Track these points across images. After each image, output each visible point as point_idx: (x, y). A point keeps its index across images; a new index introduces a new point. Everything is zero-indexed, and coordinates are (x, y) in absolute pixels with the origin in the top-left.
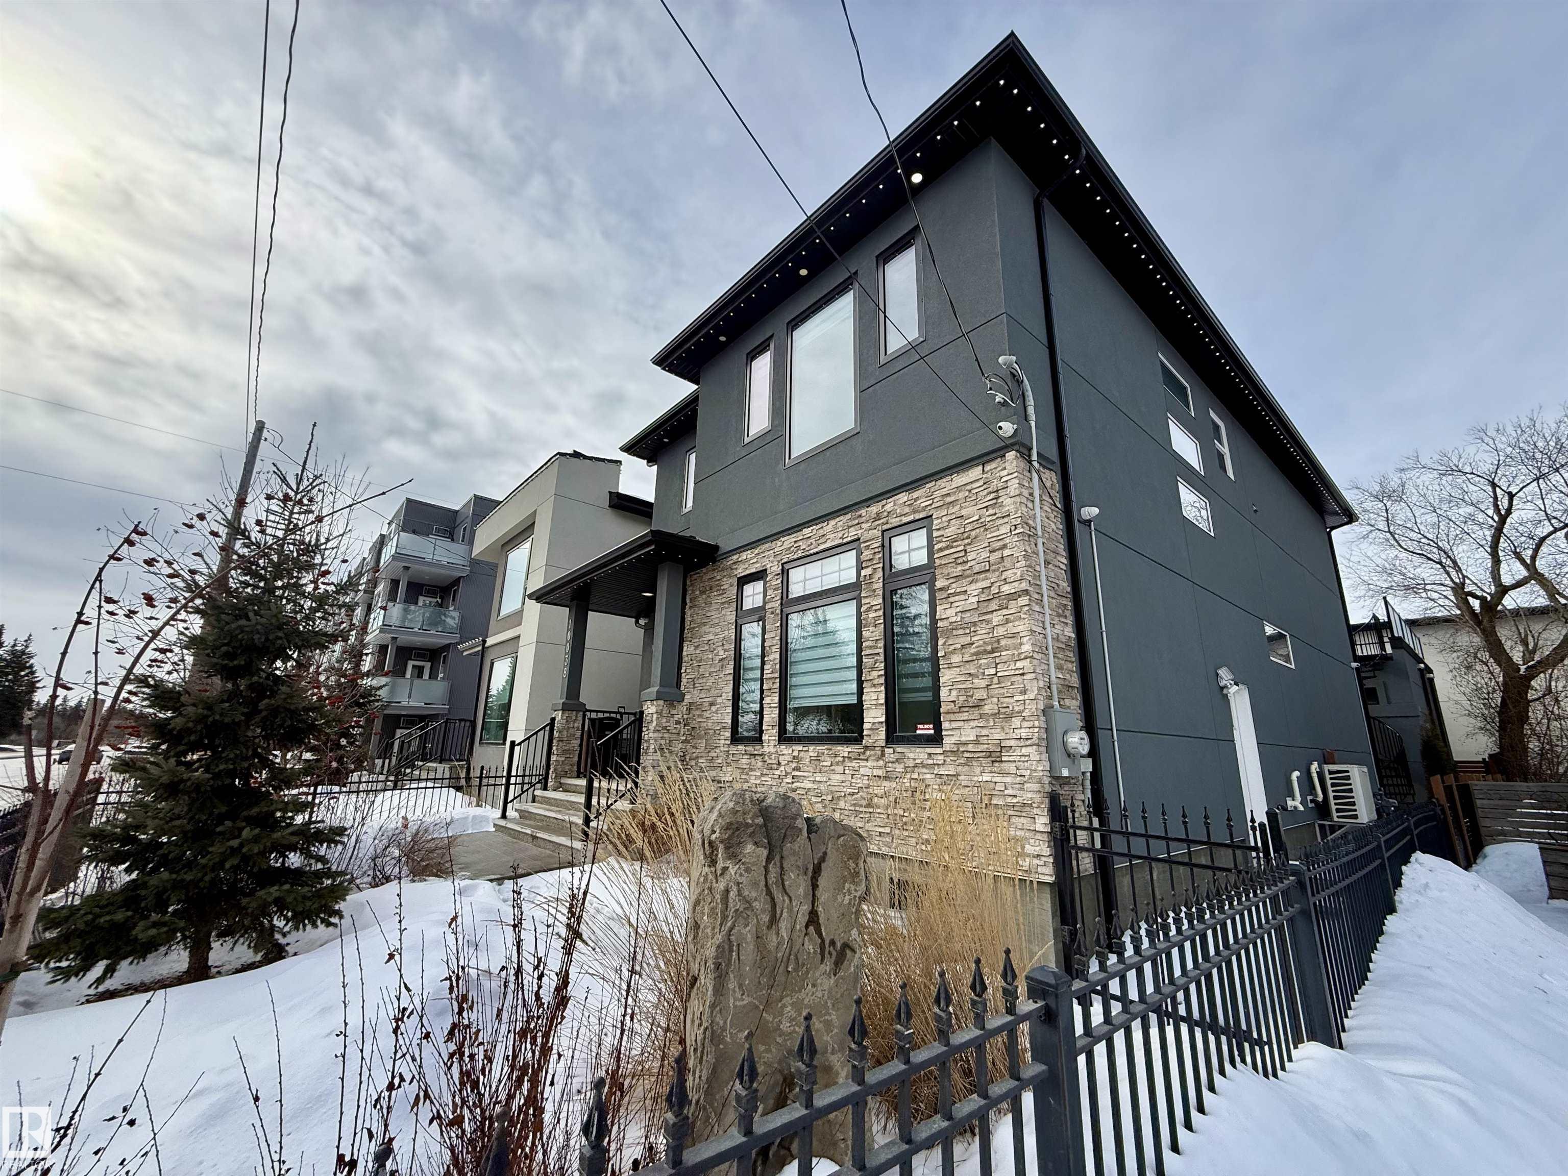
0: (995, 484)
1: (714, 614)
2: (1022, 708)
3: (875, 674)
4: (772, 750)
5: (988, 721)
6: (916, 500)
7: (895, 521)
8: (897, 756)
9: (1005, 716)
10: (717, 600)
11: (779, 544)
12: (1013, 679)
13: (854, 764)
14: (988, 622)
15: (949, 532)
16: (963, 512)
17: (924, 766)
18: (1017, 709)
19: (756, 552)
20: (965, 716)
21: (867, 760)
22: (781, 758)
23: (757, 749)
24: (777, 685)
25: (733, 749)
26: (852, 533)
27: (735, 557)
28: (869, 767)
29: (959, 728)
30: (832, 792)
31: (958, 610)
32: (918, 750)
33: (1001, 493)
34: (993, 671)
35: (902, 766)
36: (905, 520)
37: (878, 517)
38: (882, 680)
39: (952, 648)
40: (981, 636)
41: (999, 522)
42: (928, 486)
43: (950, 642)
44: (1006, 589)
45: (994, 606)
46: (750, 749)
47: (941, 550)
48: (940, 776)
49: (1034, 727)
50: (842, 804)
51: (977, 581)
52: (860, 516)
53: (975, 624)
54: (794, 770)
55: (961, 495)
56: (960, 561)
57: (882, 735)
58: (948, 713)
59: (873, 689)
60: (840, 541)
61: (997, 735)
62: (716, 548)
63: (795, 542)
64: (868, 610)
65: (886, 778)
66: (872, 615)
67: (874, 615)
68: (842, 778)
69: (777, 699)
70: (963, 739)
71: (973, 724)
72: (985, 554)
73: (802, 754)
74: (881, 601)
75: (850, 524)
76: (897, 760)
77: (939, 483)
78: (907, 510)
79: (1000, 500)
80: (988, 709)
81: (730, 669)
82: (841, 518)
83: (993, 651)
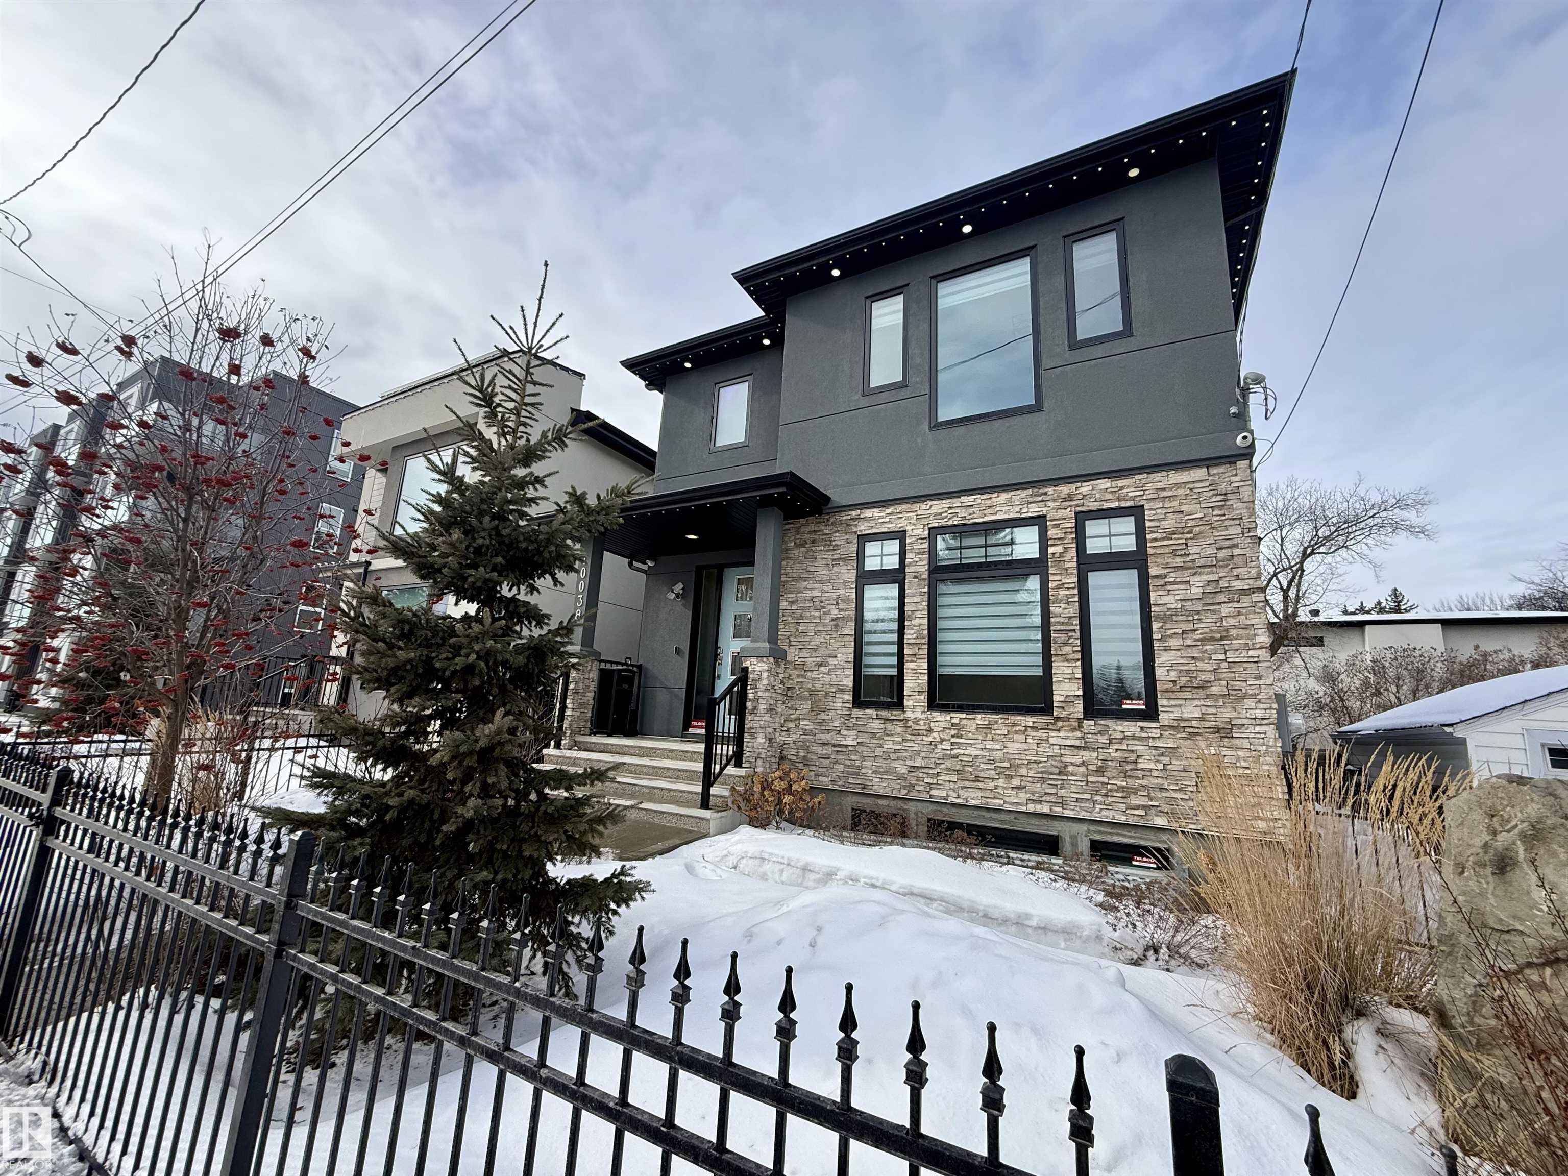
0: (1223, 487)
1: (821, 571)
2: (1257, 691)
3: (1067, 649)
4: (919, 715)
5: (1217, 701)
6: (1122, 488)
7: (1093, 505)
8: (1100, 728)
9: (1235, 697)
10: (823, 556)
11: (923, 506)
12: (1246, 665)
13: (1042, 734)
14: (1215, 612)
15: (1165, 524)
16: (1183, 508)
17: (1134, 737)
18: (1250, 692)
19: (889, 511)
20: (1188, 695)
21: (1059, 730)
22: (932, 725)
23: (895, 714)
24: (926, 651)
25: (857, 713)
26: (1033, 510)
27: (854, 513)
28: (1064, 737)
29: (1180, 706)
30: (1009, 760)
31: (1178, 597)
32: (1127, 723)
33: (1230, 496)
34: (1222, 657)
35: (1106, 737)
36: (1107, 505)
37: (1070, 498)
38: (1079, 656)
39: (1172, 631)
40: (1206, 624)
41: (1227, 523)
42: (1141, 476)
43: (1168, 626)
44: (1237, 584)
45: (1222, 598)
46: (884, 713)
47: (1156, 540)
48: (1156, 748)
49: (1271, 709)
50: (1024, 771)
51: (1200, 574)
52: (1046, 494)
53: (1198, 612)
54: (953, 736)
55: (1181, 492)
56: (1179, 553)
57: (1080, 708)
58: (1167, 691)
59: (1066, 664)
60: (1018, 515)
61: (1227, 713)
62: (827, 499)
63: (950, 508)
64: (1057, 588)
65: (1085, 748)
66: (1063, 592)
67: (1067, 592)
68: (1025, 746)
69: (926, 666)
70: (1185, 715)
71: (1196, 703)
72: (1210, 551)
73: (964, 722)
74: (1076, 580)
75: (1031, 500)
76: (1100, 732)
77: (1152, 476)
78: (1110, 496)
79: (1228, 503)
80: (1214, 689)
81: (850, 629)
82: (1019, 492)
83: (1221, 639)
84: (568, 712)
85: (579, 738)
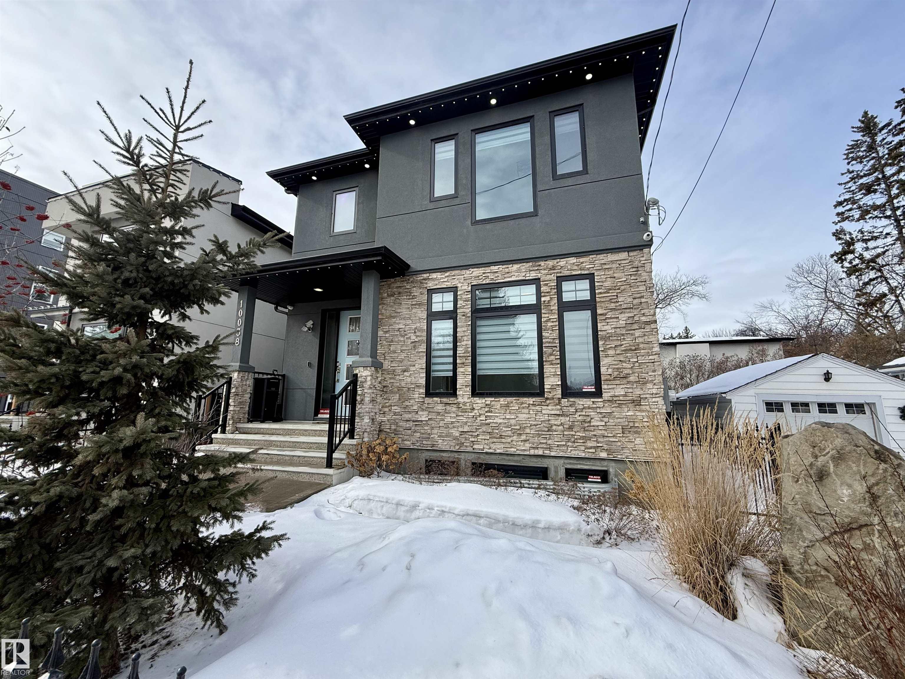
0: (636, 264)
1: (404, 311)
2: (653, 379)
3: (552, 358)
4: (466, 400)
5: (633, 385)
6: (582, 263)
7: (567, 273)
8: (570, 403)
9: (642, 382)
10: (406, 302)
11: (468, 272)
12: (648, 364)
13: (539, 408)
14: (632, 334)
15: (606, 284)
16: (615, 275)
17: (589, 408)
18: (650, 379)
19: (447, 274)
20: (618, 382)
21: (548, 406)
22: (474, 405)
23: (452, 400)
24: (470, 361)
25: (428, 400)
26: (533, 275)
27: (425, 276)
28: (550, 409)
29: (613, 388)
30: (520, 424)
31: (613, 326)
32: (585, 400)
33: (640, 269)
34: (636, 360)
35: (574, 408)
36: (574, 273)
37: (553, 268)
38: (559, 361)
39: (610, 346)
40: (627, 342)
41: (638, 284)
42: (593, 256)
43: (607, 343)
44: (644, 319)
45: (635, 326)
46: (445, 400)
47: (601, 293)
48: (601, 413)
49: (660, 388)
50: (528, 431)
51: (624, 313)
52: (540, 265)
53: (623, 335)
54: (486, 412)
55: (614, 266)
56: (613, 301)
57: (560, 392)
58: (607, 380)
59: (552, 366)
60: (524, 278)
61: (638, 392)
62: (408, 266)
63: (484, 273)
64: (547, 321)
65: (562, 415)
66: (550, 324)
67: (552, 324)
68: (528, 416)
69: (470, 370)
70: (616, 394)
71: (622, 386)
72: (630, 300)
73: (493, 403)
74: (557, 316)
75: (531, 269)
76: (571, 406)
77: (598, 256)
78: (576, 268)
79: (639, 272)
80: (632, 378)
81: (423, 348)
82: (524, 264)
83: (635, 350)
84: (231, 408)
85: (239, 425)
